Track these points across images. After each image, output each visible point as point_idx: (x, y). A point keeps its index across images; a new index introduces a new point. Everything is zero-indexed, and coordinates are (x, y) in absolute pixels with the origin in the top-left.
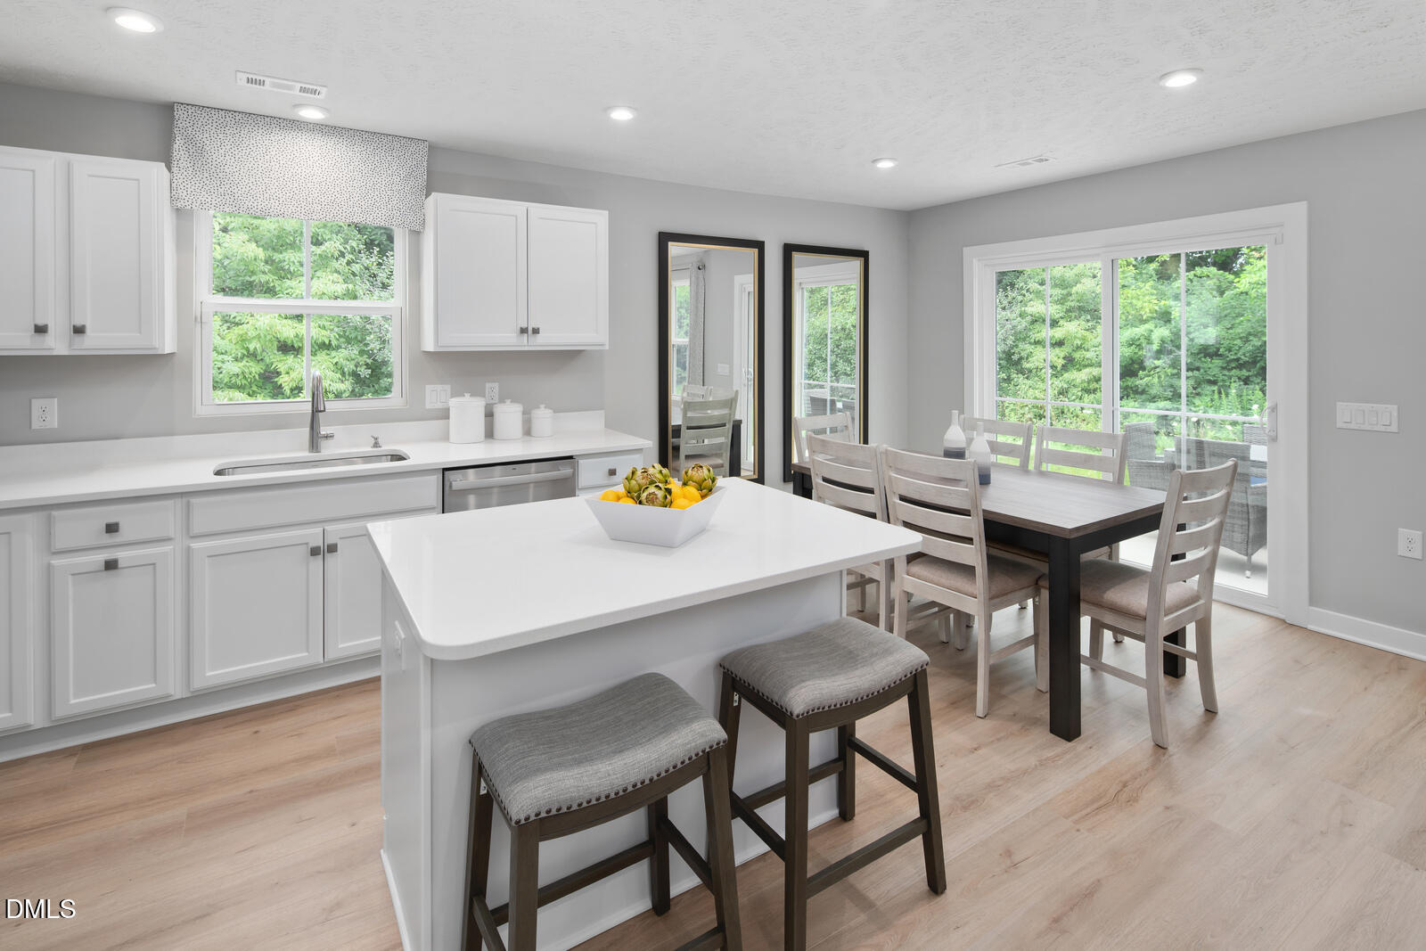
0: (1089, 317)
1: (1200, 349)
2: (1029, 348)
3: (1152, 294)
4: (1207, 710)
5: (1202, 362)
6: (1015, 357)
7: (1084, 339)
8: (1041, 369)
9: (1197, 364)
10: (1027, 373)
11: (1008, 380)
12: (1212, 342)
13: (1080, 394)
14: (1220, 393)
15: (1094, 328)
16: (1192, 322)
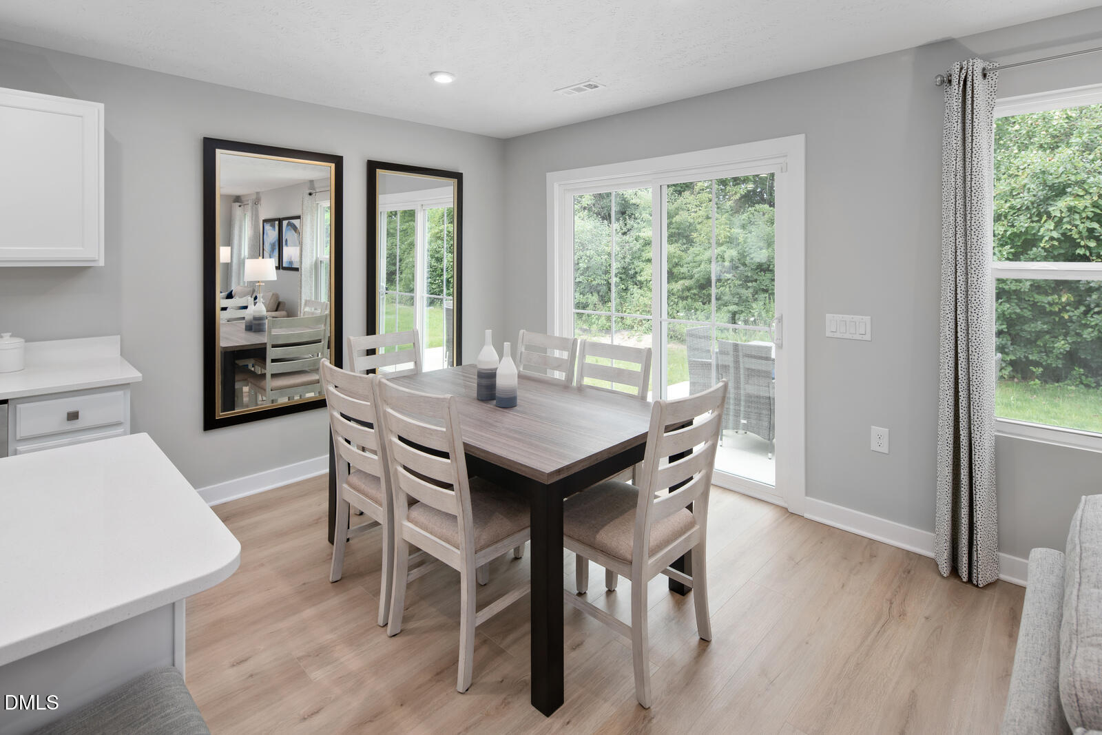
0: (685, 241)
1: (758, 266)
2: (642, 265)
3: (726, 224)
4: (701, 639)
5: (758, 275)
6: (632, 272)
7: (680, 258)
8: (650, 281)
9: (755, 277)
10: (640, 285)
11: (626, 290)
12: (764, 261)
13: (676, 300)
14: (770, 299)
15: (688, 249)
16: (753, 246)
